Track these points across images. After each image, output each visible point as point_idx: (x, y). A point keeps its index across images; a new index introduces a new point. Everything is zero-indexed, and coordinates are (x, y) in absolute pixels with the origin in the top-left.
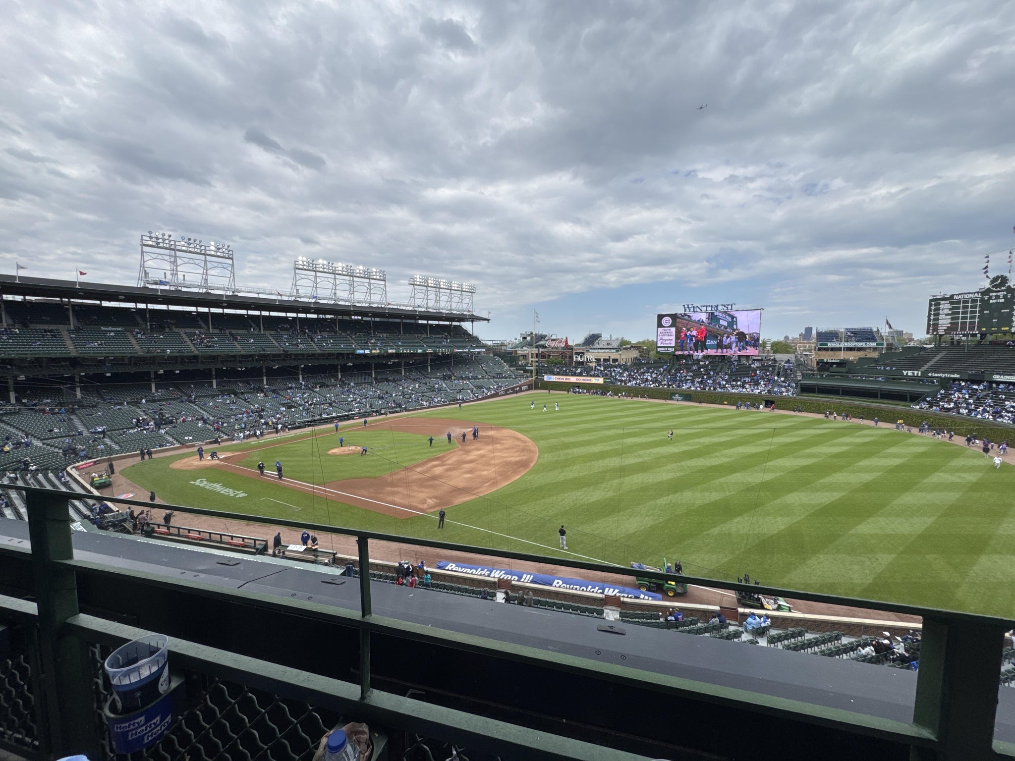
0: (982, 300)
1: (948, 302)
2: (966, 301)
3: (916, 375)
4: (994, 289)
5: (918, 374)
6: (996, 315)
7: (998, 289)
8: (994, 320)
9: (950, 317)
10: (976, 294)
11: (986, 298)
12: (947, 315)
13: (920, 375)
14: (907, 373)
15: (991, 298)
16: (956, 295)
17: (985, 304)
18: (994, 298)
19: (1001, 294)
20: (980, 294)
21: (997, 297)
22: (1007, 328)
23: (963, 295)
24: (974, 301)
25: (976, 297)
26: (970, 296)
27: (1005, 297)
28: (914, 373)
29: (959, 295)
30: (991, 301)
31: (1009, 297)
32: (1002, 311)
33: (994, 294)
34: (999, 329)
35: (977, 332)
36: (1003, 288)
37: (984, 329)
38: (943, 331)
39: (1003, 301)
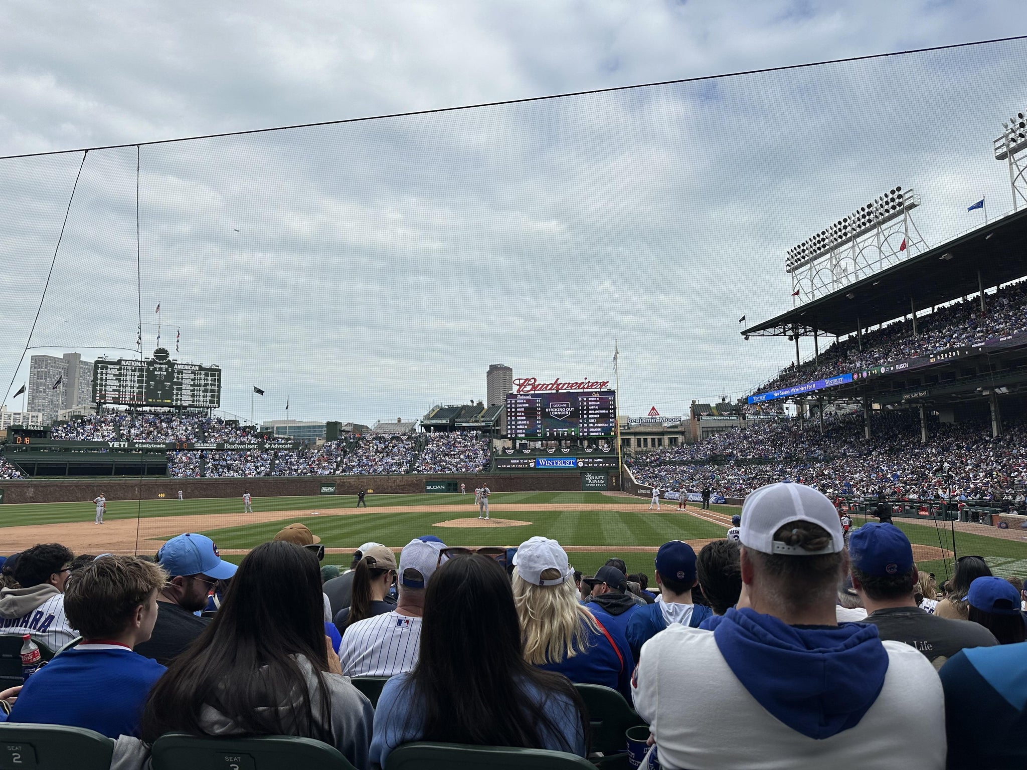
0: (148, 370)
1: (115, 367)
2: (133, 370)
3: (122, 446)
4: (158, 361)
5: (124, 445)
6: (160, 387)
7: (161, 362)
8: (159, 392)
10: (143, 363)
11: (151, 368)
13: (126, 446)
14: (113, 445)
15: (155, 369)
16: (124, 360)
17: (151, 376)
18: (158, 370)
19: (163, 366)
20: (145, 363)
21: (161, 369)
22: (169, 401)
23: (130, 362)
24: (141, 370)
25: (142, 366)
26: (137, 363)
27: (167, 370)
28: (120, 445)
29: (126, 361)
30: (156, 373)
31: (170, 371)
32: (165, 383)
33: (158, 366)
34: (162, 401)
35: (144, 403)
36: (165, 361)
37: (151, 400)
38: (111, 399)
39: (165, 373)
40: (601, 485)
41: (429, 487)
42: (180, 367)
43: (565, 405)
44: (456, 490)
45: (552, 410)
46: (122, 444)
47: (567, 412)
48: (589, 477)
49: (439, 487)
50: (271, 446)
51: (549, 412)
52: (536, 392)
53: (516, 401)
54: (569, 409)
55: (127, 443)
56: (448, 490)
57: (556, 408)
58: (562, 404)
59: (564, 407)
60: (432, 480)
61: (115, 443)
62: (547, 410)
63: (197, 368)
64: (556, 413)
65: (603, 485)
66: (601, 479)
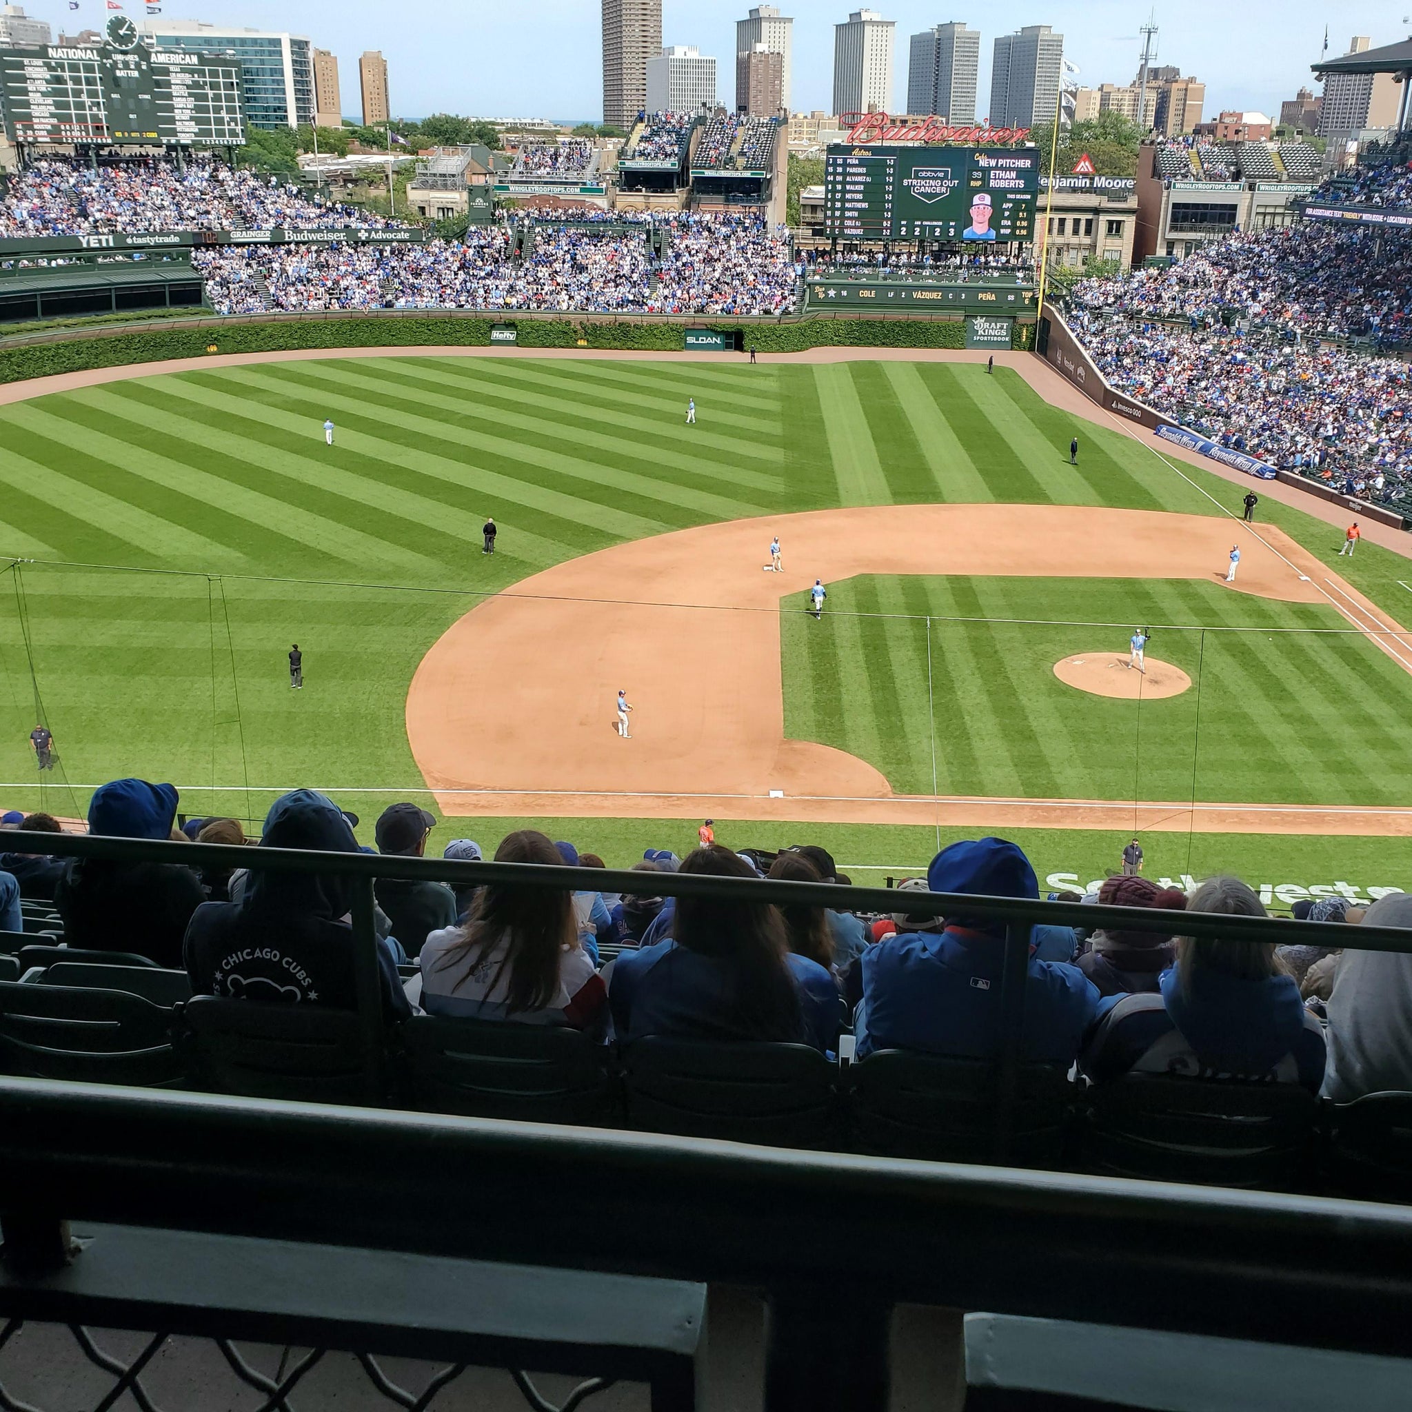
0: (102, 67)
1: (40, 62)
2: (74, 68)
4: (117, 45)
6: (131, 104)
7: (124, 48)
8: (131, 116)
9: (50, 101)
10: (89, 51)
11: (108, 62)
12: (44, 94)
13: (111, 244)
15: (115, 65)
16: (52, 46)
17: (109, 78)
18: (120, 66)
19: (130, 58)
20: (95, 52)
21: (126, 65)
22: (154, 135)
23: (65, 50)
24: (89, 68)
25: (90, 60)
26: (79, 53)
27: (137, 66)
29: (56, 46)
30: (118, 73)
31: (144, 67)
32: (140, 96)
33: (119, 57)
34: (141, 135)
35: (109, 141)
36: (131, 46)
37: (119, 134)
38: (45, 133)
39: (136, 74)
40: (999, 339)
41: (691, 340)
42: (162, 58)
43: (941, 175)
44: (739, 347)
45: (915, 182)
46: (103, 238)
47: (944, 190)
48: (980, 323)
49: (709, 340)
50: (370, 235)
51: (909, 187)
52: (886, 143)
53: (845, 160)
54: (948, 183)
55: (111, 238)
56: (727, 346)
57: (923, 178)
58: (935, 172)
59: (938, 178)
60: (696, 327)
61: (91, 237)
62: (905, 182)
63: (195, 59)
64: (922, 189)
65: (1003, 339)
66: (1002, 328)
